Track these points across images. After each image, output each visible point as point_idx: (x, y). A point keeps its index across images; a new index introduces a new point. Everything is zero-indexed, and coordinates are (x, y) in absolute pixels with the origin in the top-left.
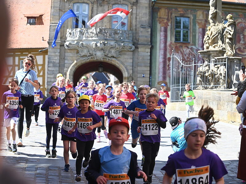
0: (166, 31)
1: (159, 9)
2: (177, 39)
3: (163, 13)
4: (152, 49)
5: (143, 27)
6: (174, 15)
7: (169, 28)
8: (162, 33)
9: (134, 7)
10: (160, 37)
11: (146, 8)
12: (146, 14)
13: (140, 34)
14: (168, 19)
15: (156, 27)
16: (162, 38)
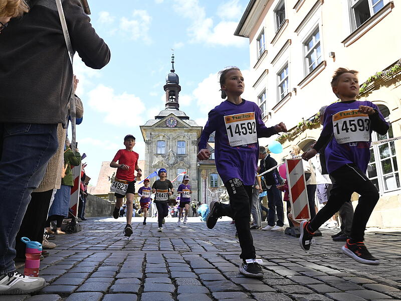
0: (205, 182)
1: (201, 170)
2: (212, 186)
3: (203, 172)
4: (198, 191)
5: (193, 180)
6: (209, 173)
7: (207, 180)
8: (204, 183)
9: (189, 170)
10: (202, 184)
11: (195, 170)
12: (194, 173)
13: (192, 184)
14: (206, 175)
15: (200, 179)
16: (204, 185)
